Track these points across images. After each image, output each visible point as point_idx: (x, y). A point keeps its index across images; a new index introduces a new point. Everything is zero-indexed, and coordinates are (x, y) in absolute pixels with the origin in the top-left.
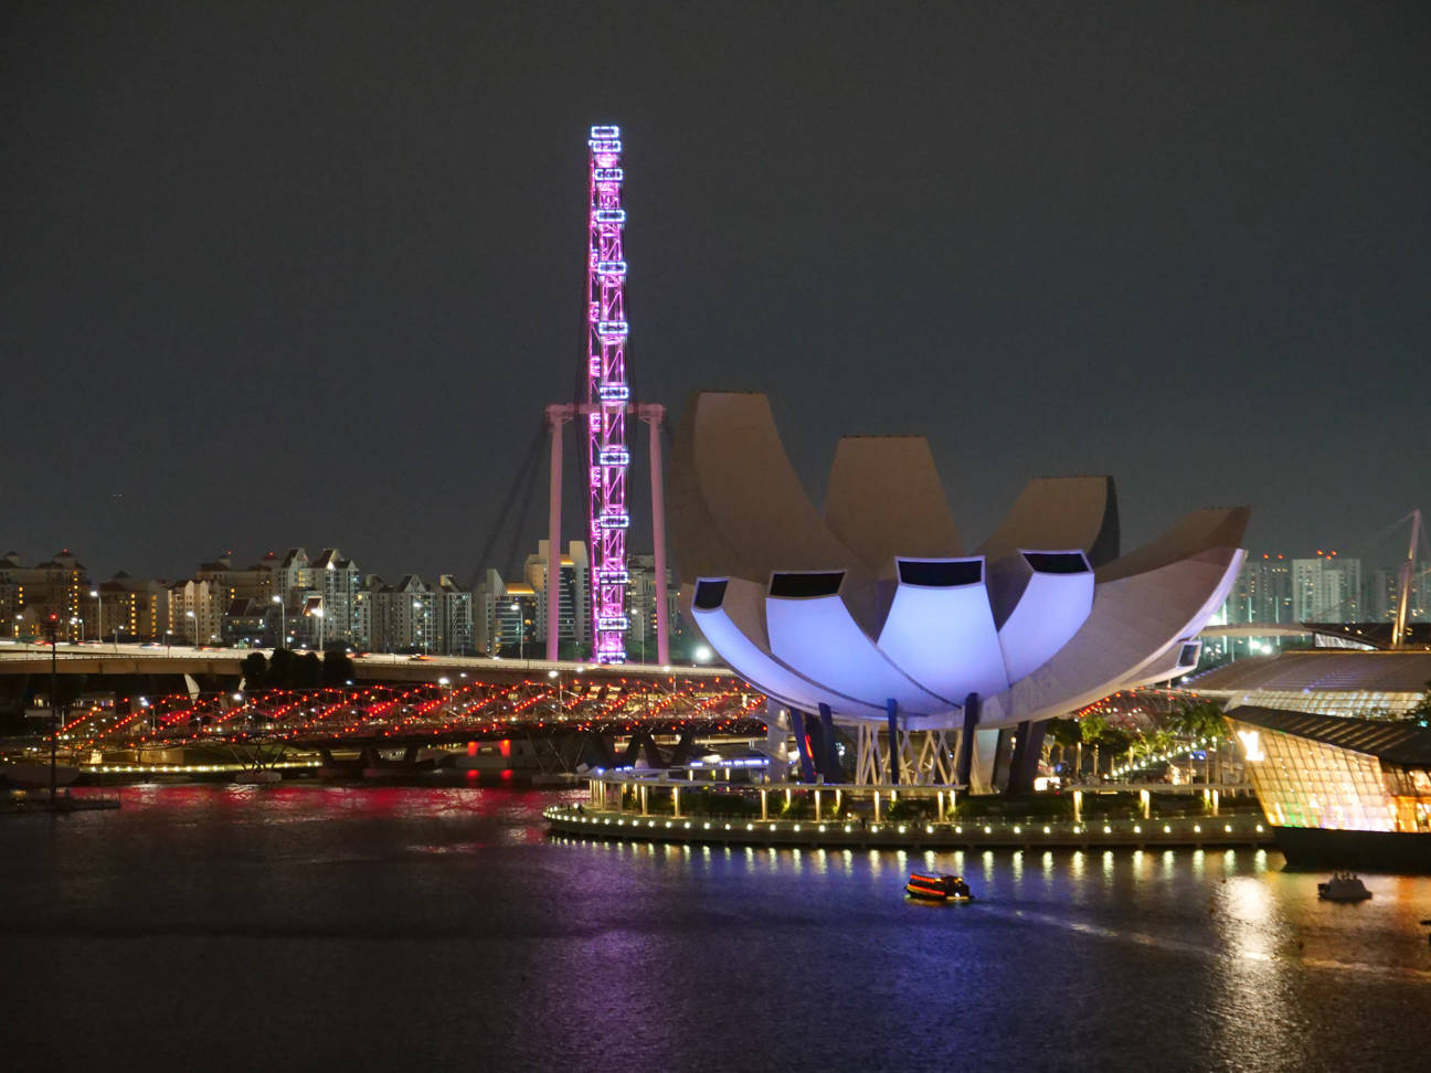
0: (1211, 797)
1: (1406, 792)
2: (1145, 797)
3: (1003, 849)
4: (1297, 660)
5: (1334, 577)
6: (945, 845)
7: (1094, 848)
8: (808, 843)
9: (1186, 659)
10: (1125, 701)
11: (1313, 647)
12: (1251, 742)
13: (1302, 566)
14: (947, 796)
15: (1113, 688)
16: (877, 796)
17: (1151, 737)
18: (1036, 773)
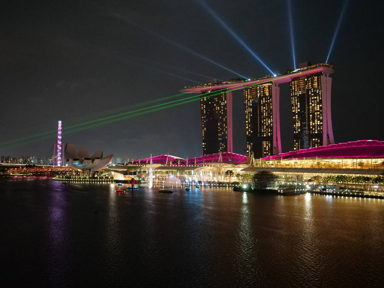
0: (110, 177)
1: (125, 177)
2: (104, 177)
3: (92, 181)
4: (117, 167)
5: (120, 160)
6: (87, 181)
7: (100, 181)
8: (76, 181)
9: (108, 166)
10: (103, 169)
11: (118, 165)
12: (113, 173)
13: (117, 159)
14: (88, 177)
15: (102, 168)
16: (82, 177)
17: (105, 172)
18: (95, 175)
